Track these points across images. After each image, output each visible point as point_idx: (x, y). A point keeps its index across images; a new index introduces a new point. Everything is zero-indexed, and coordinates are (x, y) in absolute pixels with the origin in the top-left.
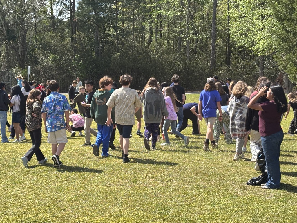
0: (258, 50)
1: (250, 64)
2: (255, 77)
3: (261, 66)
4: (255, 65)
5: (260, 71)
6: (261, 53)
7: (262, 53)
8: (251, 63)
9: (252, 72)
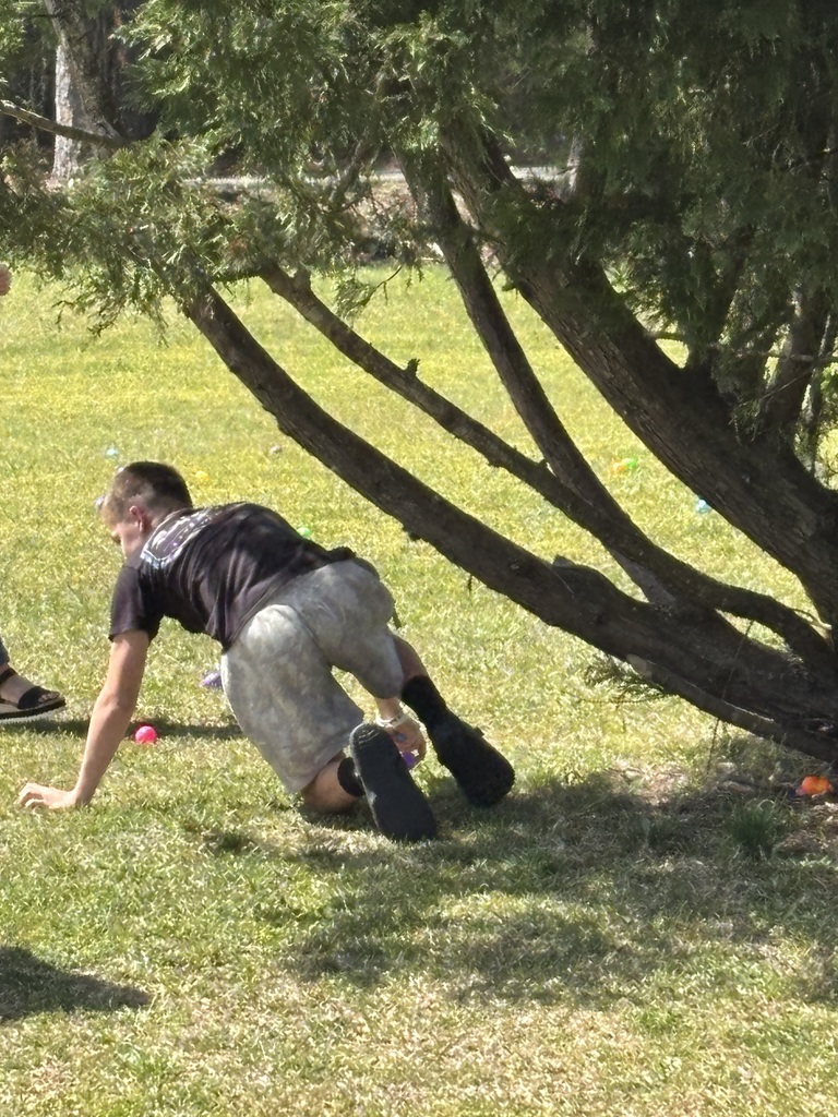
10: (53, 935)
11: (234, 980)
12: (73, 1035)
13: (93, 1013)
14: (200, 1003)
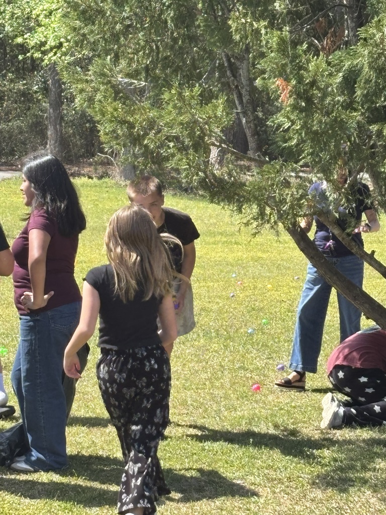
0: (43, 44)
1: (20, 85)
2: (36, 127)
3: (53, 95)
4: (36, 92)
5: (51, 111)
6: (52, 54)
7: (55, 54)
8: (24, 85)
9: (28, 113)
10: (226, 466)
11: (296, 488)
12: (235, 506)
13: (242, 498)
14: (284, 497)
